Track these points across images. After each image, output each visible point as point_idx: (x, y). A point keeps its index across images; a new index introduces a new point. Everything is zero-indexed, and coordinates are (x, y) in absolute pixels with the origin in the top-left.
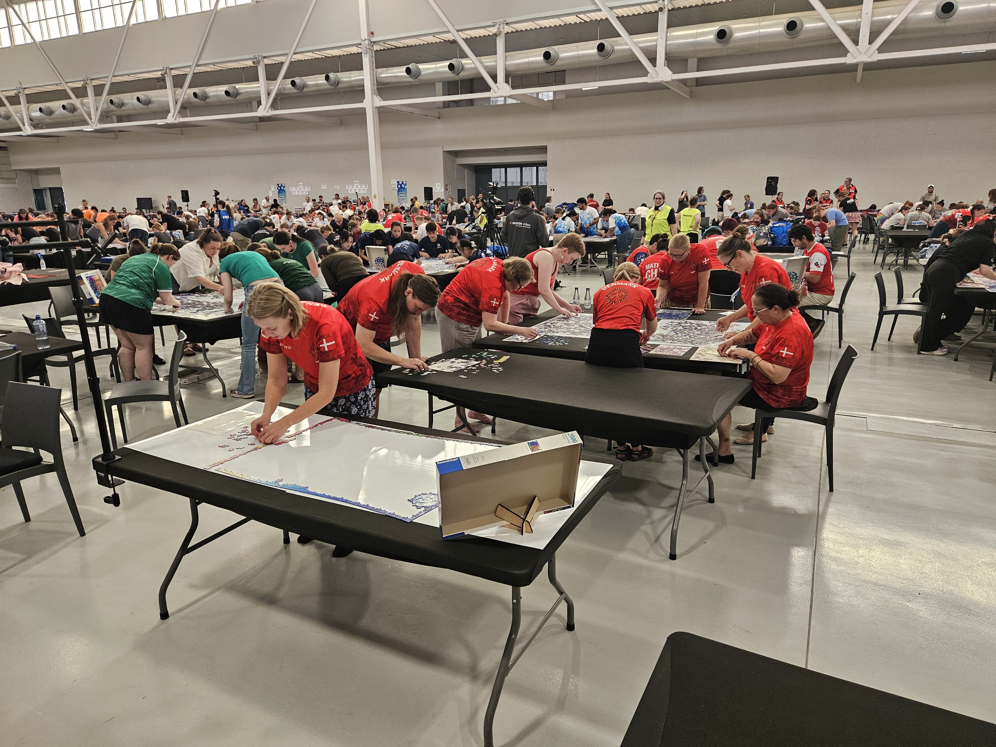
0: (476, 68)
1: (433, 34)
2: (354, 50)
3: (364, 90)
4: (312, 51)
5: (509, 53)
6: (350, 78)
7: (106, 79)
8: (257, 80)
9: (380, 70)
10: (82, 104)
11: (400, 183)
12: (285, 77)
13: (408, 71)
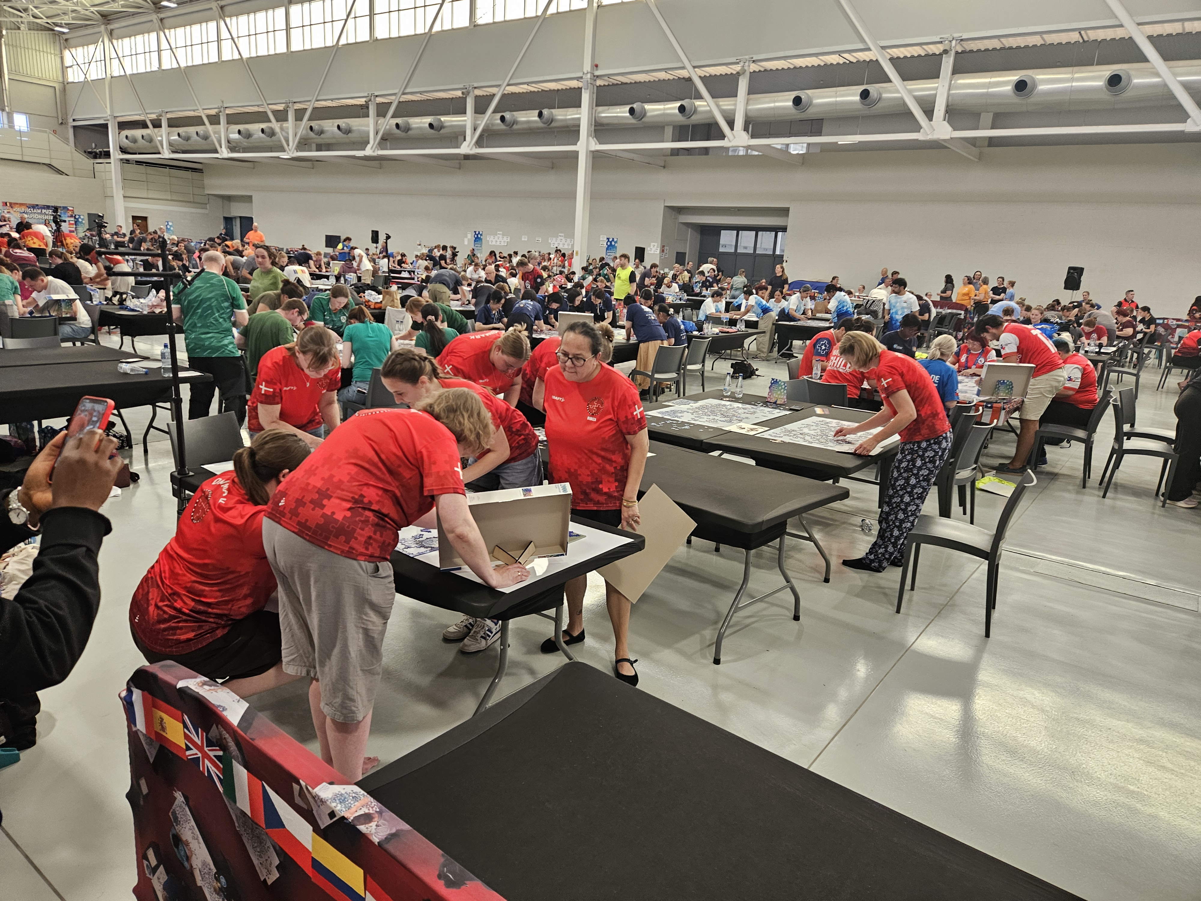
0: (710, 111)
1: (666, 70)
2: (574, 84)
3: (579, 131)
4: (528, 84)
5: (752, 96)
6: (566, 115)
7: (308, 103)
8: (463, 112)
9: (600, 109)
10: (282, 129)
11: (611, 240)
12: (494, 112)
13: (632, 111)
